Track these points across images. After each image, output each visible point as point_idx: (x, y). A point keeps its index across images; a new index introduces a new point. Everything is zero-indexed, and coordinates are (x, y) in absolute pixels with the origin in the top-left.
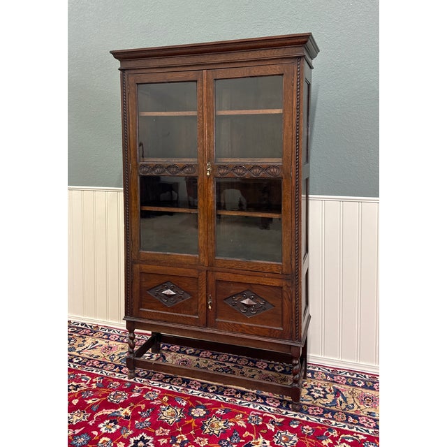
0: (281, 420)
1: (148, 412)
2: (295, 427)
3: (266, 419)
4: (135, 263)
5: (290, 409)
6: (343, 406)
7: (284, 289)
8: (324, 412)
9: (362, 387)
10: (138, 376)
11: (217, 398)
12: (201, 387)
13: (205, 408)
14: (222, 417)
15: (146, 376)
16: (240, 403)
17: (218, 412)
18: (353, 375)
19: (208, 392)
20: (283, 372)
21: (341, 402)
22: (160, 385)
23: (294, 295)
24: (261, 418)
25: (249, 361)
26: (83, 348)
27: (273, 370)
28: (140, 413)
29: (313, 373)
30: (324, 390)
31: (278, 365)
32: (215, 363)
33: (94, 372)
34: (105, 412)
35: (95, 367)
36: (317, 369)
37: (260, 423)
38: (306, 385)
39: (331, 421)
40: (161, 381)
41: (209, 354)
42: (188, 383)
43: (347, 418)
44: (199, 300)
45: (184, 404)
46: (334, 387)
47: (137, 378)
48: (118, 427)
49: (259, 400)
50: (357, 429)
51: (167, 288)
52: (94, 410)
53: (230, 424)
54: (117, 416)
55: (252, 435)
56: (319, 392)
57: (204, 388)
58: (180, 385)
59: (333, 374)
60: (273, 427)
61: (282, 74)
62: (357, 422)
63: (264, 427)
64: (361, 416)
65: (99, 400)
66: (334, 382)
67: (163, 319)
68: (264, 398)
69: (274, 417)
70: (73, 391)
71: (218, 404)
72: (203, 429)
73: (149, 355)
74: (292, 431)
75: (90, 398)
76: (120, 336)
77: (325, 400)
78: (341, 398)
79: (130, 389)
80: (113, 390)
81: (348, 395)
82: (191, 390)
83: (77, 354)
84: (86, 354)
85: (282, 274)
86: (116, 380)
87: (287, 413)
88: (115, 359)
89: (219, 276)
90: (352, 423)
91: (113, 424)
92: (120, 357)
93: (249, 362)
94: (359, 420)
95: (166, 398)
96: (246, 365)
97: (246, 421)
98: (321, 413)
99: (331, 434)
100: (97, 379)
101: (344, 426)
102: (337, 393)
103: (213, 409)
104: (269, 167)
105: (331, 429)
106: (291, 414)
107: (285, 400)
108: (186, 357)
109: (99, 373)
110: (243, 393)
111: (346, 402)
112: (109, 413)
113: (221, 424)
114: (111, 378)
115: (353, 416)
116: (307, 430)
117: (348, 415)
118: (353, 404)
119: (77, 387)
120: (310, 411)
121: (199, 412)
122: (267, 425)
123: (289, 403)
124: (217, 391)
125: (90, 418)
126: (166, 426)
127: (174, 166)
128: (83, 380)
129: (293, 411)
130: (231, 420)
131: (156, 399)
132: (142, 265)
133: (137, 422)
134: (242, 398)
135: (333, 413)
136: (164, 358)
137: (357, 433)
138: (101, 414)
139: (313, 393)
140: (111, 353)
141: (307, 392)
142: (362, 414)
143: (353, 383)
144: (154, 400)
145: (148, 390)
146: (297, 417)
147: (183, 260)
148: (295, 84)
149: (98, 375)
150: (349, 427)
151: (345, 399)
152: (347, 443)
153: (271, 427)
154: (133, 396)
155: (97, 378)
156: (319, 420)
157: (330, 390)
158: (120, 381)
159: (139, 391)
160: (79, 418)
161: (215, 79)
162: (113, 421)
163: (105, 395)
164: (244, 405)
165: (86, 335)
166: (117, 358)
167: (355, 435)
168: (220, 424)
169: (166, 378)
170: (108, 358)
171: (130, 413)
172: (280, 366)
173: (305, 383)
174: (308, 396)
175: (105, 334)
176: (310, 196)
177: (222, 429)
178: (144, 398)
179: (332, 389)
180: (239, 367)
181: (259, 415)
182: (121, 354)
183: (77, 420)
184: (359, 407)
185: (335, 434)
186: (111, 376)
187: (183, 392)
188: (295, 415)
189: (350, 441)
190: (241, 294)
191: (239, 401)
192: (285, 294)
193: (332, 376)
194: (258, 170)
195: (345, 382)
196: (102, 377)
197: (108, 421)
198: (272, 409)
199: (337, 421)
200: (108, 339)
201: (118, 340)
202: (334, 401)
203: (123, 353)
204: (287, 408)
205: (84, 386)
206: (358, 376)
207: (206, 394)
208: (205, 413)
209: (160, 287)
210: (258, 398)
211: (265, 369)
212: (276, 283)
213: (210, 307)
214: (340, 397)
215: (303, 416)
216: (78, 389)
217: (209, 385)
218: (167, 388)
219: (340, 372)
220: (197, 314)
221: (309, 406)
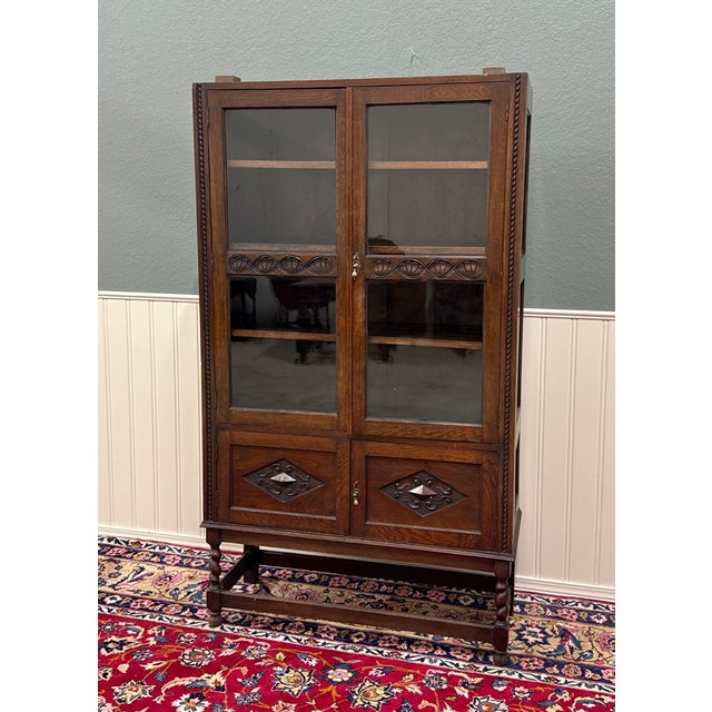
0: (478, 680)
1: (255, 678)
2: (501, 689)
3: (453, 680)
4: (223, 429)
5: (490, 664)
6: (576, 655)
7: (485, 466)
8: (547, 665)
9: (604, 624)
10: (227, 622)
11: (368, 651)
12: (339, 636)
13: (350, 667)
14: (381, 681)
15: (241, 621)
16: (408, 657)
17: (372, 673)
18: (588, 606)
19: (352, 642)
20: (472, 606)
21: (572, 649)
22: (267, 635)
23: (501, 477)
24: (444, 679)
25: (415, 589)
26: (119, 579)
27: (456, 602)
28: (240, 680)
29: (522, 605)
30: (543, 632)
31: (463, 594)
32: (358, 596)
33: (147, 618)
34: (179, 681)
35: (147, 610)
36: (529, 600)
37: (445, 687)
38: (513, 625)
39: (559, 678)
40: (269, 628)
41: (345, 581)
42: (314, 630)
43: (583, 671)
44: (338, 490)
45: (314, 663)
46: (558, 627)
47: (225, 626)
48: (207, 704)
49: (439, 652)
50: (600, 688)
51: (280, 472)
52: (160, 679)
53: (395, 690)
54: (201, 687)
55: (432, 705)
56: (535, 635)
57: (345, 637)
58: (302, 634)
59: (556, 606)
60: (466, 691)
61: (488, 101)
62: (599, 677)
63: (450, 691)
64: (604, 669)
65: (164, 663)
66: (558, 618)
67: (274, 523)
68: (446, 648)
69: (466, 676)
70: (116, 651)
71: (371, 661)
72: (351, 700)
73: (240, 587)
74: (497, 695)
75: (149, 660)
76: (183, 557)
77: (546, 646)
78: (571, 643)
79: (217, 643)
80: (187, 645)
81: (583, 638)
82: (322, 641)
83: (111, 590)
84: (127, 589)
85: (482, 443)
86: (189, 630)
87: (486, 669)
88: (181, 596)
89: (373, 448)
90: (591, 679)
91: (197, 700)
92: (189, 593)
93: (414, 592)
94: (601, 675)
95: (280, 656)
96: (411, 597)
97: (421, 685)
98: (541, 667)
99: (560, 697)
100: (155, 630)
101: (580, 685)
102: (565, 634)
103: (364, 669)
104: (463, 262)
105: (559, 690)
106: (493, 671)
107: (481, 650)
108: (305, 587)
109: (156, 620)
110: (410, 642)
111: (580, 649)
112: (187, 683)
113: (380, 691)
114: (178, 627)
115: (592, 669)
116: (521, 693)
117: (584, 668)
118: (591, 651)
119: (122, 644)
120: (524, 665)
121: (340, 675)
122: (456, 688)
123: (488, 653)
124: (367, 639)
125: (156, 693)
126: (288, 698)
127: (292, 259)
128: (130, 632)
129: (496, 665)
130: (396, 684)
131: (265, 658)
132: (236, 433)
133: (237, 695)
134: (409, 649)
135: (560, 665)
136: (268, 591)
137: (600, 694)
138: (173, 685)
139: (525, 637)
140: (172, 587)
141: (516, 635)
142: (606, 665)
143: (588, 618)
144: (260, 660)
145: (249, 644)
146: (504, 675)
147: (309, 421)
148: (511, 120)
149: (155, 624)
150: (586, 685)
151: (578, 643)
152: (585, 708)
153: (462, 692)
154: (223, 654)
155: (155, 628)
156: (539, 678)
157: (552, 631)
158: (196, 631)
159: (232, 647)
160: (135, 694)
161: (368, 105)
162: (197, 695)
163: (175, 655)
164: (415, 659)
165: (120, 557)
166: (184, 593)
167: (597, 696)
168: (378, 692)
169: (276, 622)
170: (167, 595)
171: (223, 682)
172: (467, 597)
173: (511, 622)
174: (518, 642)
175: (155, 554)
176: (525, 310)
177: (383, 699)
178: (243, 657)
179: (556, 629)
180: (398, 601)
181: (441, 675)
182: (189, 586)
183: (133, 697)
184: (600, 655)
185: (566, 697)
186: (179, 624)
187: (309, 645)
188: (500, 672)
189: (590, 706)
190: (411, 477)
191: (405, 654)
192: (486, 476)
193: (554, 609)
194: (443, 267)
195: (575, 617)
196: (164, 626)
197: (188, 696)
198: (461, 664)
199: (568, 677)
200: (161, 562)
201: (180, 564)
202: (561, 647)
203: (193, 586)
204: (486, 661)
205: (133, 642)
206: (595, 607)
207: (348, 646)
208: (350, 675)
209: (268, 470)
210: (436, 649)
211: (443, 602)
212: (471, 457)
213: (356, 502)
214: (570, 641)
215: (513, 673)
216: (125, 648)
217: (351, 631)
218: (281, 639)
219: (567, 603)
220: (332, 513)
221: (521, 656)
